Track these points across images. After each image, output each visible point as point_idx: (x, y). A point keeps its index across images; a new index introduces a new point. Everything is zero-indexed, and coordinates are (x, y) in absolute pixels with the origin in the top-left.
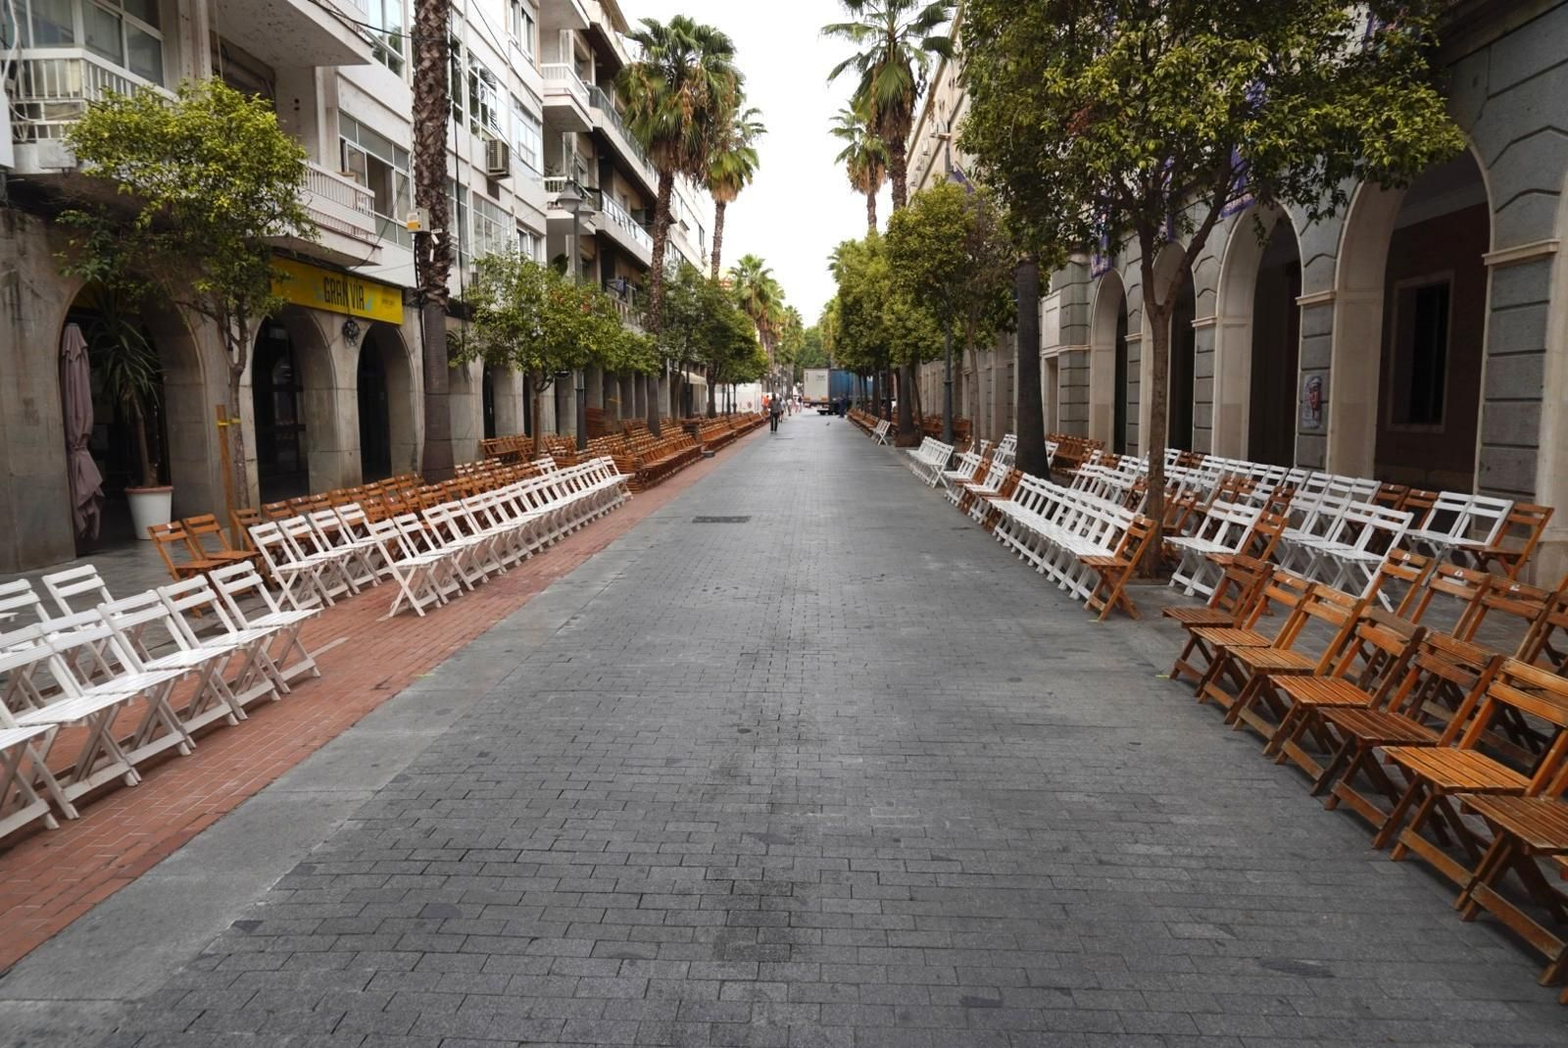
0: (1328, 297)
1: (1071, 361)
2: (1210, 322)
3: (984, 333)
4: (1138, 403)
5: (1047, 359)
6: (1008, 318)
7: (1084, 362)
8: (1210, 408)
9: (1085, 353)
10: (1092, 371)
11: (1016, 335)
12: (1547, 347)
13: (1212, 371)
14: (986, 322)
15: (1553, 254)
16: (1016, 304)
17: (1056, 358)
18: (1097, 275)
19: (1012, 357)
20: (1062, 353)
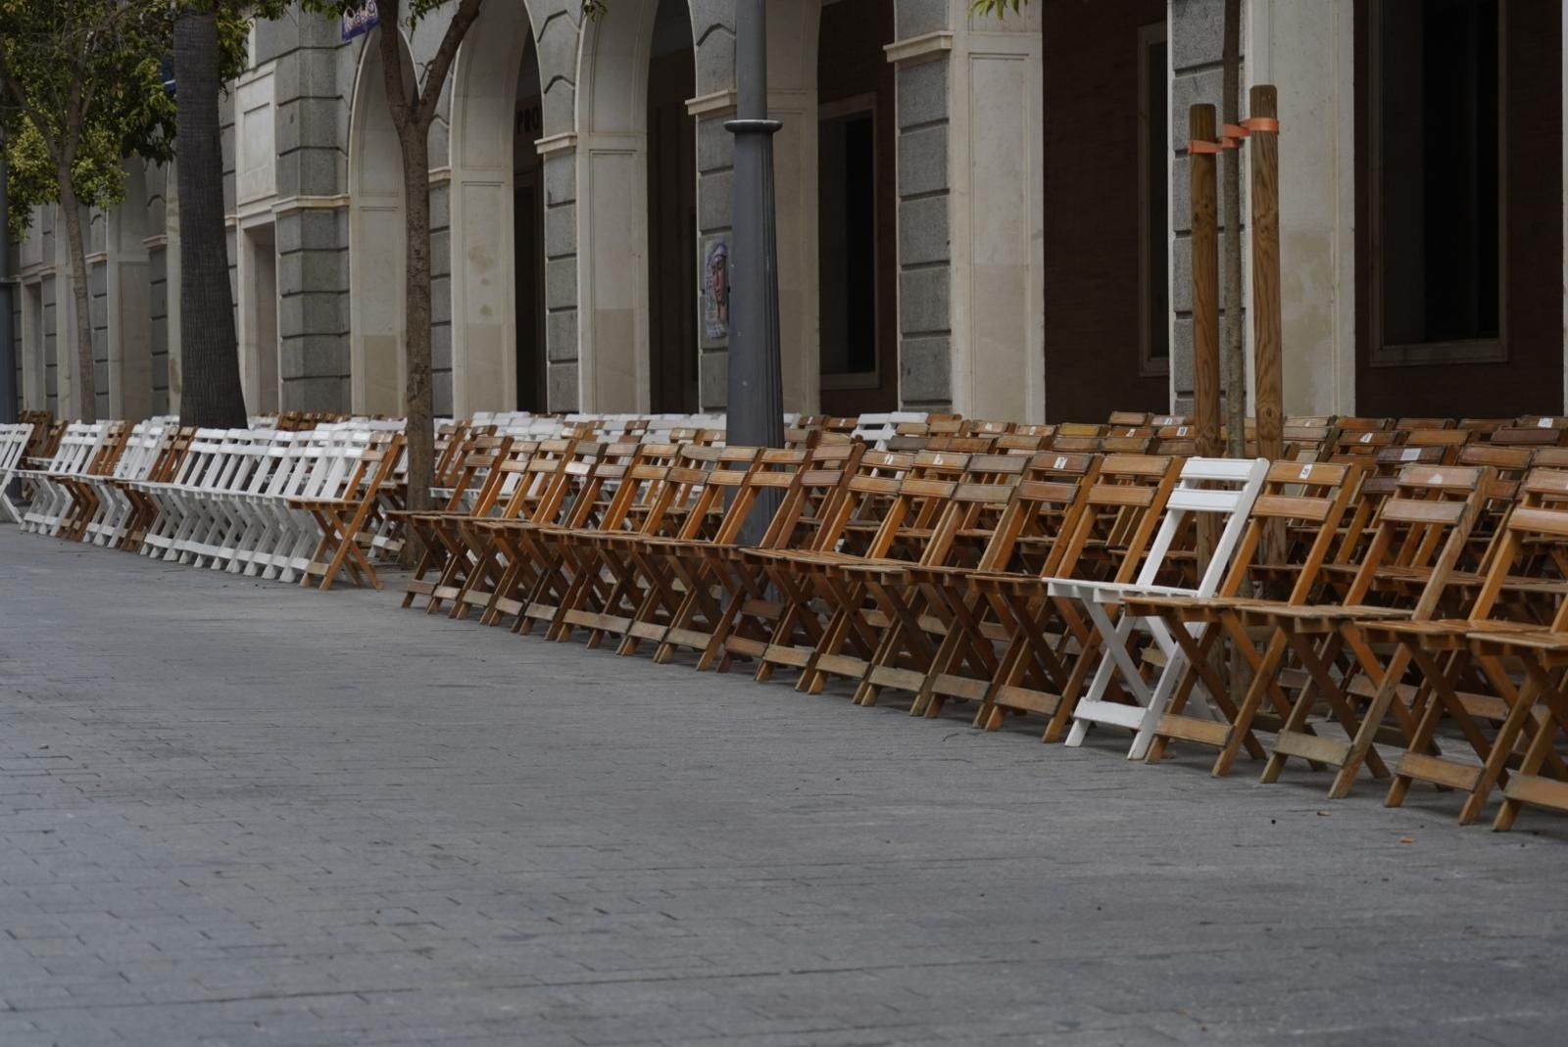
0: (726, 102)
1: (304, 235)
2: (566, 143)
3: (87, 164)
4: (448, 323)
5: (247, 231)
6: (151, 127)
7: (336, 235)
8: (574, 318)
9: (337, 212)
10: (353, 255)
11: (171, 168)
12: (949, 185)
13: (572, 244)
14: (100, 136)
15: (947, 51)
16: (170, 92)
17: (268, 229)
18: (355, 32)
19: (161, 229)
20: (283, 216)
